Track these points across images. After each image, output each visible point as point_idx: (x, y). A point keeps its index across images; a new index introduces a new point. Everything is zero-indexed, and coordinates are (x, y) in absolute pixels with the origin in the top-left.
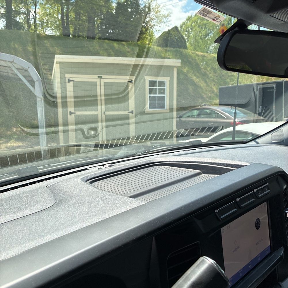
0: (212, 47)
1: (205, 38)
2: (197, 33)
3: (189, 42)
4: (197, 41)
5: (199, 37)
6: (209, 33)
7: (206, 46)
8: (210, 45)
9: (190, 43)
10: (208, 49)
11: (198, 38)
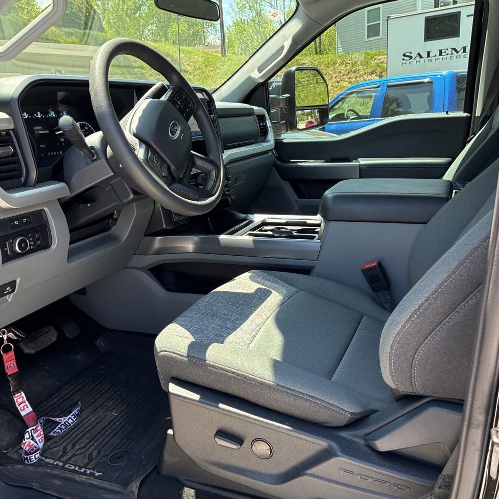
0: (149, 30)
1: (135, 14)
2: (119, 4)
3: (106, 19)
4: (120, 19)
5: (123, 11)
6: (140, 6)
7: (138, 29)
8: (144, 27)
9: (109, 23)
10: (142, 35)
11: (122, 13)
